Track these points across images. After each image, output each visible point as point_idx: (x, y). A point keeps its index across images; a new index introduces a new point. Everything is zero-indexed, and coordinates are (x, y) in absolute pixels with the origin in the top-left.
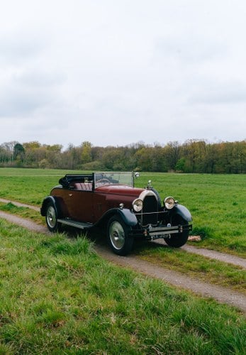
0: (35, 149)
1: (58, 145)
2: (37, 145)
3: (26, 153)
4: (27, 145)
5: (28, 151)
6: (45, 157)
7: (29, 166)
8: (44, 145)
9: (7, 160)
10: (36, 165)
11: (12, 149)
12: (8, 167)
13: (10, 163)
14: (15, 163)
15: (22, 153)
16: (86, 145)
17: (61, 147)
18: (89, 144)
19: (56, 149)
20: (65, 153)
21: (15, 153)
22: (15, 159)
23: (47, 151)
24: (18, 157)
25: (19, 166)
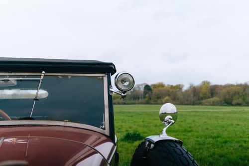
0: (161, 88)
1: (180, 85)
2: (162, 85)
3: (154, 92)
4: (154, 86)
5: (155, 91)
6: (169, 95)
7: (155, 102)
8: (168, 85)
9: (139, 98)
10: (161, 102)
11: (142, 89)
12: (138, 104)
13: (140, 100)
14: (144, 100)
15: (150, 93)
16: (206, 83)
17: (183, 86)
18: (208, 83)
19: (179, 87)
20: (186, 91)
21: (144, 92)
22: (145, 97)
23: (171, 90)
24: (147, 95)
25: (148, 103)
